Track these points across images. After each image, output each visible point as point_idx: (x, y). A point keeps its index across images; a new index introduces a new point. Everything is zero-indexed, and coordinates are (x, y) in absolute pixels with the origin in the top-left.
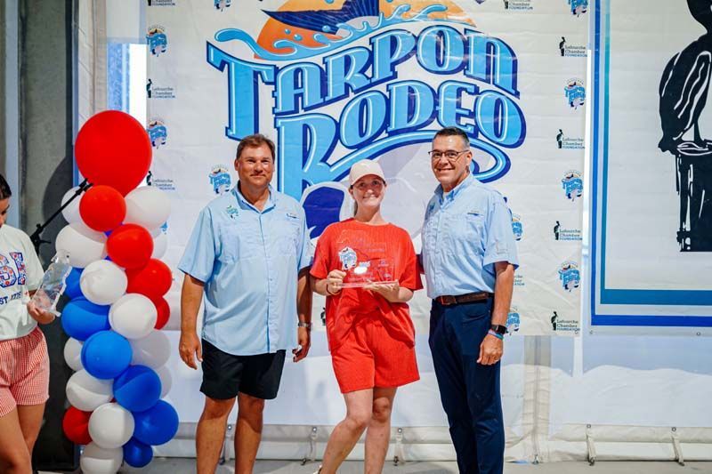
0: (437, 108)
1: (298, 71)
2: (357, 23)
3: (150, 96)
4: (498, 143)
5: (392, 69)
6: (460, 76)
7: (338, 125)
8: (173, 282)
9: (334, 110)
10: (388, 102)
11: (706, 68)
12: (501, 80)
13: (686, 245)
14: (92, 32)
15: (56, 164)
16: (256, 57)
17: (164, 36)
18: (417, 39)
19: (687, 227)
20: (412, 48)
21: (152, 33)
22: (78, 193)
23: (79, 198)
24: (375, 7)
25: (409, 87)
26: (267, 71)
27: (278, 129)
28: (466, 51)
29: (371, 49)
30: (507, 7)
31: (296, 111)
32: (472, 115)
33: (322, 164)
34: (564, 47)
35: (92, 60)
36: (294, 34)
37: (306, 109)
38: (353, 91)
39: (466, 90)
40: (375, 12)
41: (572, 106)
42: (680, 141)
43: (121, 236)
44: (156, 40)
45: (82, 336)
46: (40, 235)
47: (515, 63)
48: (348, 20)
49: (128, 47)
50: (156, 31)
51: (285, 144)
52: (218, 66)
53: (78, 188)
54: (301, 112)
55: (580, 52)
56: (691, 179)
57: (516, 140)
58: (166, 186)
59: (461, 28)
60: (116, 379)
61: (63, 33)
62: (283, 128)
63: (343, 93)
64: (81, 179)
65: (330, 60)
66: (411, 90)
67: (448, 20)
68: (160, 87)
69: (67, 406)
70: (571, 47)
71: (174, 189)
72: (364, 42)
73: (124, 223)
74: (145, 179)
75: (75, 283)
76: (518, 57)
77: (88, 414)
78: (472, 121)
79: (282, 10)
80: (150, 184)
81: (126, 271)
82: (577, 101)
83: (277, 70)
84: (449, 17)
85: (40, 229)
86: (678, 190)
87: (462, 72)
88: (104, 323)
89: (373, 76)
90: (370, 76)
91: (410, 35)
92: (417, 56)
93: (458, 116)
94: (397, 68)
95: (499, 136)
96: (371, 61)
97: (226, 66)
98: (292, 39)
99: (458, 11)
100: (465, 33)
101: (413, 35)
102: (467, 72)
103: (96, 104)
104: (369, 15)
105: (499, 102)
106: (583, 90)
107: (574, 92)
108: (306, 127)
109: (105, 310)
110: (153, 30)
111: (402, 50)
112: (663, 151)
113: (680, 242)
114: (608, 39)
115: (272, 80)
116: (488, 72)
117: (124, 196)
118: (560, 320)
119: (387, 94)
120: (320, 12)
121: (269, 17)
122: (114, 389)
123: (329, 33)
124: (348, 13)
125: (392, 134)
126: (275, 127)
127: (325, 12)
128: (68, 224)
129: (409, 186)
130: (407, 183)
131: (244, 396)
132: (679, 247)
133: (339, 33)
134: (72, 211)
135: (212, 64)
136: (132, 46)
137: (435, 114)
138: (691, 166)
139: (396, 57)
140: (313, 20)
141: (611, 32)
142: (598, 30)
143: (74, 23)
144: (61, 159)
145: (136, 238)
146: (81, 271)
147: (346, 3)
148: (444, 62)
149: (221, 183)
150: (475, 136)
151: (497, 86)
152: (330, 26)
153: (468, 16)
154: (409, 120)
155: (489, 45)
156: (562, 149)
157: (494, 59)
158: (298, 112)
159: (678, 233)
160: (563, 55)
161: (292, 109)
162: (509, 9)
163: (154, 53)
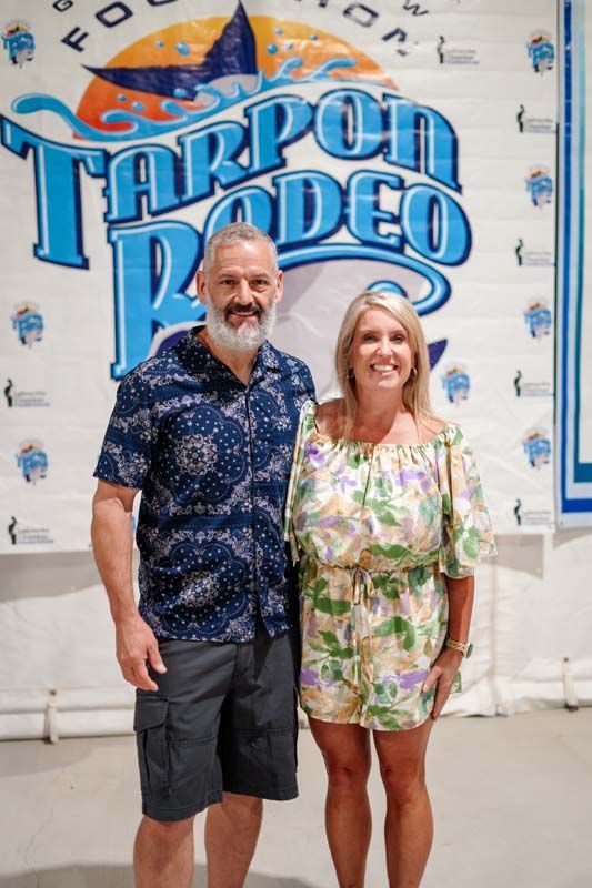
0: (347, 211)
1: (139, 156)
2: (228, 84)
4: (434, 261)
5: (278, 153)
6: (377, 164)
7: (201, 237)
9: (195, 215)
10: (274, 202)
12: (437, 167)
16: (76, 136)
18: (314, 108)
20: (307, 122)
24: (251, 60)
25: (305, 180)
26: (94, 158)
28: (386, 126)
29: (246, 125)
30: (442, 61)
31: (139, 217)
32: (396, 220)
33: (179, 296)
34: (523, 120)
36: (131, 102)
37: (155, 214)
38: (221, 186)
39: (386, 183)
40: (249, 67)
41: (536, 204)
47: (455, 142)
48: (212, 80)
51: (124, 267)
52: (18, 149)
54: (147, 218)
55: (545, 127)
57: (458, 255)
59: (377, 93)
62: (120, 245)
63: (206, 189)
65: (188, 140)
66: (307, 184)
67: (360, 81)
70: (532, 120)
76: (459, 134)
78: (396, 229)
79: (112, 66)
82: (541, 198)
83: (108, 157)
84: (359, 76)
89: (250, 165)
90: (246, 164)
91: (304, 103)
92: (315, 134)
93: (376, 222)
95: (434, 249)
96: (247, 140)
97: (31, 152)
98: (128, 108)
99: (371, 66)
100: (383, 99)
101: (308, 104)
102: (389, 158)
104: (243, 73)
105: (434, 201)
106: (550, 181)
107: (538, 185)
108: (154, 241)
111: (292, 125)
114: (582, 110)
115: (101, 171)
116: (417, 156)
118: (525, 511)
119: (273, 192)
120: (170, 69)
121: (91, 76)
123: (185, 99)
124: (212, 68)
125: (281, 250)
126: (109, 241)
127: (178, 69)
129: (309, 326)
130: (304, 320)
133: (198, 100)
135: (8, 147)
137: (343, 219)
139: (284, 135)
140: (163, 81)
141: (588, 98)
142: (568, 96)
147: (209, 55)
148: (354, 142)
149: (30, 327)
150: (400, 250)
151: (431, 177)
152: (185, 88)
153: (387, 74)
154: (307, 228)
155: (418, 116)
156: (523, 267)
157: (426, 137)
158: (142, 219)
160: (521, 130)
161: (132, 214)
162: (445, 65)
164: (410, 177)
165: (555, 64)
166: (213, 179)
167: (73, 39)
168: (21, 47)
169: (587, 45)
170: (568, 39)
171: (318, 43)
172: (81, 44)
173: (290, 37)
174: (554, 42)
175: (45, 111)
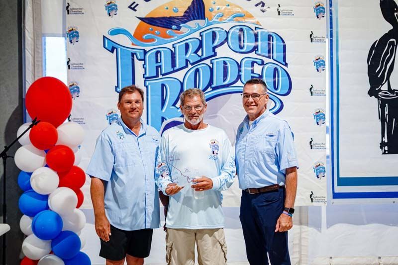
0: (240, 73)
1: (158, 52)
2: (192, 24)
3: (69, 68)
4: (276, 94)
5: (214, 50)
6: (253, 55)
7: (182, 84)
9: (180, 75)
10: (212, 70)
11: (393, 48)
12: (277, 56)
13: (385, 151)
14: (33, 30)
15: (13, 110)
16: (133, 44)
17: (77, 33)
18: (228, 33)
19: (386, 140)
20: (225, 38)
21: (70, 31)
22: (31, 127)
24: (203, 14)
25: (224, 61)
26: (139, 53)
27: (147, 87)
28: (256, 40)
29: (201, 39)
30: (279, 14)
31: (157, 76)
32: (261, 77)
33: (173, 107)
34: (312, 37)
35: (33, 47)
36: (155, 31)
37: (163, 75)
38: (190, 64)
39: (256, 62)
40: (203, 17)
41: (318, 71)
42: (380, 90)
44: (72, 35)
45: (32, 214)
46: (6, 153)
47: (285, 47)
48: (187, 22)
50: (73, 30)
51: (151, 96)
52: (110, 50)
54: (160, 77)
55: (321, 40)
56: (386, 113)
57: (286, 91)
58: (80, 121)
59: (253, 27)
60: (52, 240)
61: (16, 31)
62: (150, 86)
63: (185, 65)
65: (177, 46)
66: (225, 63)
67: (246, 22)
68: (75, 63)
69: (21, 257)
70: (316, 37)
71: (84, 123)
72: (197, 35)
73: (56, 145)
75: (27, 182)
76: (286, 43)
77: (36, 262)
79: (147, 17)
80: (70, 121)
82: (320, 68)
83: (145, 52)
84: (246, 20)
85: (6, 149)
86: (380, 119)
87: (254, 52)
88: (45, 205)
89: (202, 55)
90: (200, 55)
91: (224, 31)
94: (217, 50)
95: (276, 89)
96: (201, 46)
97: (115, 50)
98: (154, 33)
99: (251, 16)
100: (255, 29)
101: (225, 31)
102: (257, 52)
103: (36, 73)
104: (199, 19)
105: (276, 69)
106: (324, 62)
107: (319, 63)
108: (163, 86)
109: (46, 197)
110: (71, 29)
111: (219, 40)
112: (371, 96)
113: (382, 149)
114: (337, 32)
115: (143, 58)
116: (269, 52)
117: (56, 127)
118: (315, 196)
119: (211, 65)
120: (170, 18)
121: (140, 21)
122: (52, 245)
123: (176, 30)
124: (186, 18)
125: (214, 89)
126: (145, 86)
127: (174, 18)
128: (22, 146)
129: (225, 119)
130: (223, 117)
132: (381, 151)
133: (182, 30)
135: (106, 48)
137: (239, 77)
138: (387, 105)
139: (216, 43)
140: (166, 23)
141: (339, 28)
142: (331, 27)
143: (23, 25)
144: (16, 107)
145: (64, 153)
146: (30, 174)
147: (186, 12)
148: (243, 46)
149: (113, 119)
151: (275, 60)
152: (177, 26)
153: (257, 20)
154: (224, 80)
155: (269, 36)
156: (313, 96)
157: (272, 44)
158: (158, 77)
159: (380, 143)
160: (312, 41)
161: (155, 75)
162: (280, 16)
163: (71, 43)
164: (266, 60)
165: (325, 15)
166: (187, 61)
167: (133, 6)
168: (112, 9)
169: (338, 7)
170: (331, 5)
171: (229, 7)
172: (135, 8)
173: (219, 5)
174: (325, 6)
175: (121, 35)
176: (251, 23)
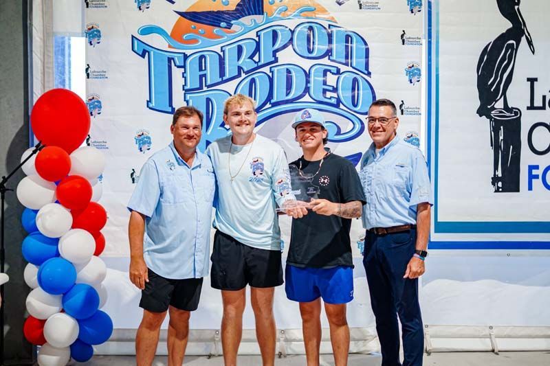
0: (309, 85)
1: (202, 57)
2: (247, 20)
3: (88, 77)
4: (355, 111)
5: (274, 55)
6: (325, 61)
8: (108, 220)
9: (230, 87)
10: (271, 80)
12: (357, 63)
13: (498, 188)
14: (42, 28)
15: (17, 130)
16: (170, 46)
17: (99, 32)
18: (293, 32)
19: (499, 173)
20: (289, 39)
21: (90, 29)
22: (34, 152)
23: (35, 156)
24: (261, 8)
25: (287, 69)
26: (178, 57)
28: (330, 42)
29: (257, 40)
30: (361, 8)
31: (201, 87)
32: (335, 90)
33: (221, 128)
34: (404, 38)
35: (42, 50)
36: (199, 29)
37: (208, 87)
38: (244, 72)
39: (330, 71)
40: (261, 12)
41: (411, 82)
42: (493, 108)
43: (66, 185)
44: (93, 34)
45: (38, 262)
46: (5, 185)
47: (367, 50)
48: (240, 18)
49: (69, 39)
50: (93, 28)
52: (141, 54)
53: (34, 148)
54: (205, 89)
55: (417, 42)
56: (501, 138)
57: (367, 109)
58: (101, 146)
59: (326, 24)
60: (65, 294)
61: (21, 29)
62: (191, 101)
63: (237, 74)
64: (36, 142)
65: (227, 49)
66: (288, 71)
67: (316, 18)
68: (96, 70)
69: (26, 316)
70: (409, 38)
71: (107, 148)
72: (252, 34)
73: (69, 175)
74: (85, 141)
75: (32, 222)
76: (370, 46)
77: (43, 322)
78: (335, 95)
79: (189, 11)
80: (89, 145)
81: (71, 212)
82: (414, 79)
83: (186, 57)
84: (317, 16)
85: (5, 180)
86: (492, 145)
87: (327, 57)
88: (55, 252)
89: (259, 61)
90: (257, 60)
91: (288, 29)
92: (293, 45)
93: (325, 91)
94: (278, 54)
95: (355, 106)
96: (258, 49)
97: (147, 54)
98: (197, 33)
99: (324, 11)
100: (329, 27)
101: (290, 29)
102: (331, 58)
103: (46, 83)
104: (256, 14)
105: (355, 81)
106: (419, 70)
107: (413, 72)
108: (208, 100)
109: (55, 241)
110: (90, 27)
111: (281, 41)
112: (481, 116)
113: (495, 185)
114: (438, 32)
115: (183, 65)
116: (347, 57)
117: (69, 154)
119: (270, 75)
120: (218, 12)
121: (180, 16)
122: (63, 302)
123: (226, 28)
124: (240, 12)
125: (274, 105)
126: (185, 100)
127: (223, 12)
128: (26, 176)
129: (288, 145)
130: (286, 142)
131: (174, 309)
132: (493, 189)
133: (232, 28)
134: (29, 166)
135: (136, 53)
136: (72, 38)
137: (307, 90)
138: (502, 127)
139: (277, 46)
140: (213, 19)
141: (440, 27)
142: (430, 25)
143: (29, 22)
144: (20, 126)
145: (79, 186)
146: (36, 211)
147: (238, 5)
148: (313, 50)
149: (144, 143)
150: (337, 106)
151: (354, 68)
152: (226, 22)
153: (332, 15)
154: (287, 94)
155: (348, 37)
156: (404, 115)
157: (351, 47)
158: (202, 89)
159: (492, 178)
160: (403, 44)
161: (198, 86)
162: (362, 10)
163: (91, 44)
164: (343, 68)
166: (240, 68)
168: (144, 2)
175: (154, 34)
176: (324, 19)
